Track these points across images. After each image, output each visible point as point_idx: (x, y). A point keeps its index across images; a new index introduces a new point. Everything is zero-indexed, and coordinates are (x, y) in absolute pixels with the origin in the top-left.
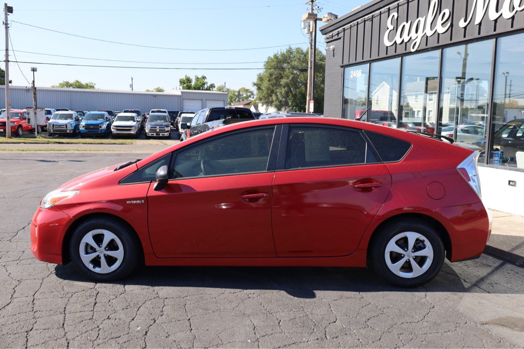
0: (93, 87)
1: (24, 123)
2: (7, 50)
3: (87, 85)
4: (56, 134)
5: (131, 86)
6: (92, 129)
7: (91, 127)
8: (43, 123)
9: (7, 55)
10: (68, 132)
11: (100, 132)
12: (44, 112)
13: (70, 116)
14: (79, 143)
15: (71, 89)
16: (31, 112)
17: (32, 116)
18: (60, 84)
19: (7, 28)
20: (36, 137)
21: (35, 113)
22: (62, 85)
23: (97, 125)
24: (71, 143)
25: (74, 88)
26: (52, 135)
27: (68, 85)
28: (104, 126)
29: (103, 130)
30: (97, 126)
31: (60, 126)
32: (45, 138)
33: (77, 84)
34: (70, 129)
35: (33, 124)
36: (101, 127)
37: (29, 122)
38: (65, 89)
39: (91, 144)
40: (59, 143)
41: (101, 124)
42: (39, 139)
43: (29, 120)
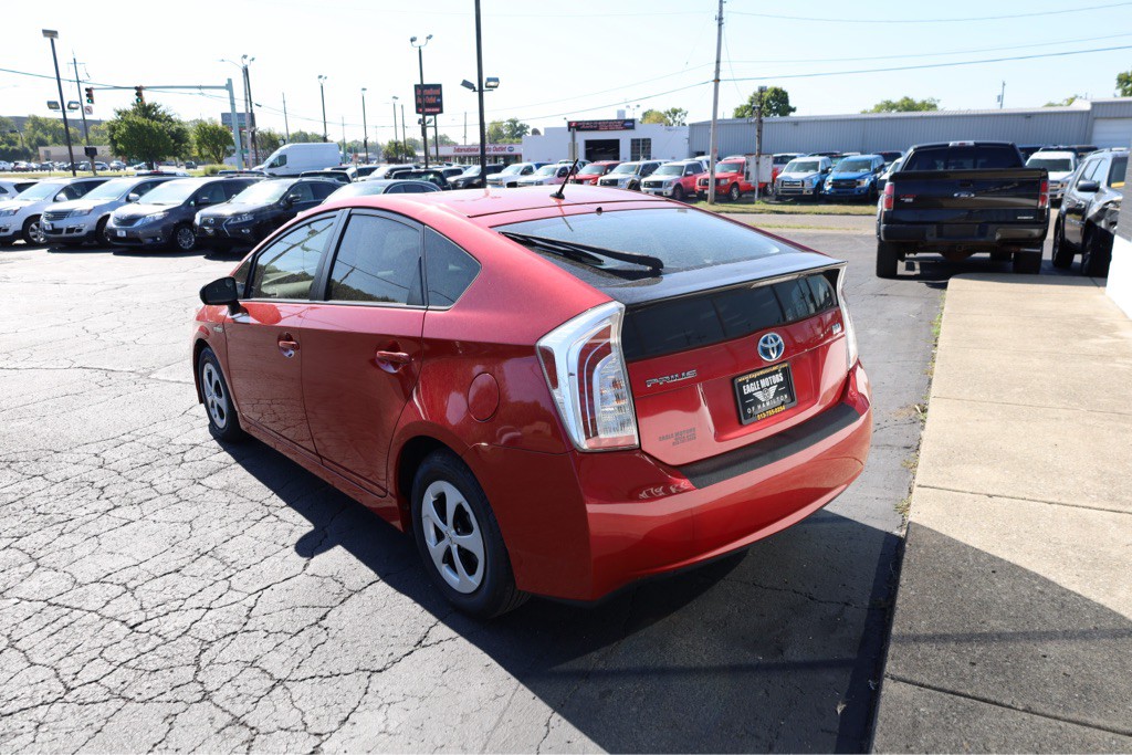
0: (933, 107)
1: (742, 180)
2: (718, 62)
3: (924, 103)
4: (788, 197)
5: (1000, 98)
6: (843, 187)
7: (843, 184)
8: (767, 178)
9: (718, 71)
10: (805, 192)
11: (856, 193)
12: (771, 160)
13: (814, 166)
14: (809, 213)
15: (894, 113)
16: (752, 160)
17: (752, 168)
18: (876, 106)
19: (720, 25)
20: (753, 203)
21: (758, 163)
22: (879, 108)
23: (853, 180)
24: (796, 213)
25: (899, 111)
26: (781, 199)
27: (890, 106)
28: (866, 182)
29: (863, 188)
30: (852, 182)
31: (793, 183)
32: (767, 203)
33: (905, 103)
34: (808, 189)
35: (753, 181)
36: (859, 183)
37: (747, 178)
38: (884, 114)
39: (828, 214)
40: (778, 212)
41: (860, 178)
42: (759, 205)
43: (748, 173)
